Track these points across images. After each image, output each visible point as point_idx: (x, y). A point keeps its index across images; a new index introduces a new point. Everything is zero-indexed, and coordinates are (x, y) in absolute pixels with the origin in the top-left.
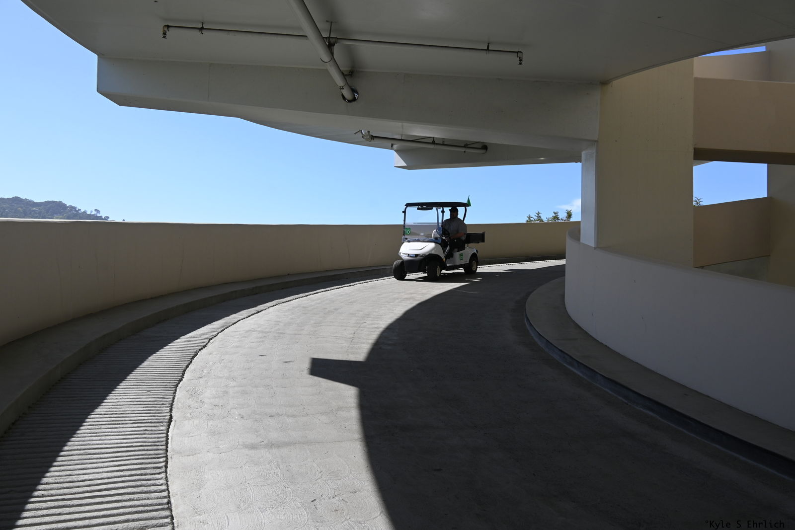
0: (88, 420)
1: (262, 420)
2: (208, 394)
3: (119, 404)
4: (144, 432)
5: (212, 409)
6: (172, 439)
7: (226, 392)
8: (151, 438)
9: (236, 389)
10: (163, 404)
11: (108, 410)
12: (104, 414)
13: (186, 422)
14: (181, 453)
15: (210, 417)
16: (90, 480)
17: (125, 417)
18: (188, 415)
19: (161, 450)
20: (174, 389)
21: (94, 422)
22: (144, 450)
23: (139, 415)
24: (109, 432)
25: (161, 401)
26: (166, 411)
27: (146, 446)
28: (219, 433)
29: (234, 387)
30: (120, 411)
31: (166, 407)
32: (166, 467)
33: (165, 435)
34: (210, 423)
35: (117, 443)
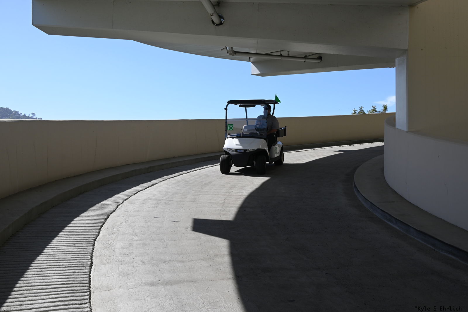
0: (32, 265)
1: (158, 265)
2: (118, 245)
3: (54, 253)
4: (73, 274)
5: (121, 257)
6: (93, 278)
7: (131, 245)
8: (78, 278)
10: (86, 253)
11: (47, 258)
12: (44, 261)
13: (103, 266)
14: (100, 289)
15: (120, 263)
17: (59, 263)
18: (104, 261)
19: (86, 286)
20: (93, 242)
21: (37, 266)
22: (73, 287)
23: (69, 261)
24: (48, 274)
25: (84, 251)
26: (88, 258)
27: (74, 284)
28: (128, 274)
29: (137, 240)
30: (55, 258)
31: (88, 255)
32: (90, 299)
33: (88, 276)
34: (121, 267)
35: (54, 282)
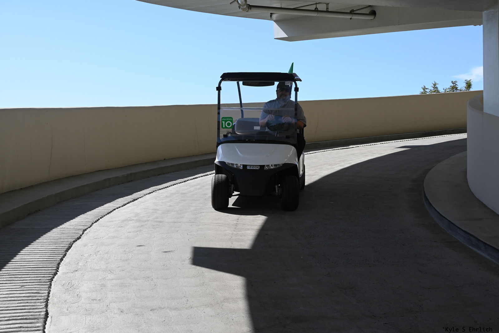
1: (143, 314)
2: (85, 287)
5: (90, 303)
7: (104, 286)
9: (114, 282)
10: (38, 299)
13: (63, 318)
15: (88, 312)
18: (65, 310)
20: (49, 283)
25: (36, 296)
26: (41, 307)
28: (99, 329)
29: (112, 279)
31: (41, 303)
34: (89, 318)
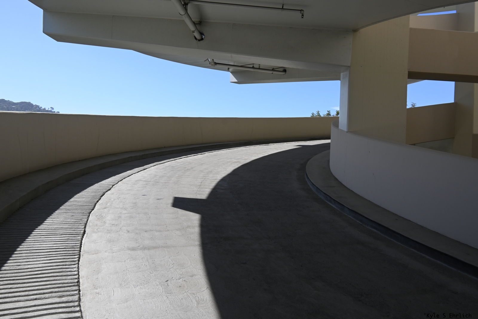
0: (33, 233)
1: (140, 234)
2: (109, 218)
3: (54, 223)
4: (67, 240)
5: (111, 227)
6: (84, 244)
7: (120, 217)
8: (71, 244)
9: (127, 215)
10: (81, 224)
11: (46, 227)
12: (44, 229)
13: (94, 234)
14: (89, 252)
15: (109, 231)
16: (31, 268)
17: (57, 231)
18: (96, 230)
19: (77, 250)
20: (88, 215)
21: (37, 234)
22: (66, 251)
23: (65, 230)
24: (46, 240)
25: (79, 222)
26: (82, 228)
27: (67, 248)
28: (113, 241)
29: (125, 214)
30: (54, 228)
31: (82, 225)
32: (79, 261)
33: (80, 242)
34: (109, 235)
35: (50, 247)
